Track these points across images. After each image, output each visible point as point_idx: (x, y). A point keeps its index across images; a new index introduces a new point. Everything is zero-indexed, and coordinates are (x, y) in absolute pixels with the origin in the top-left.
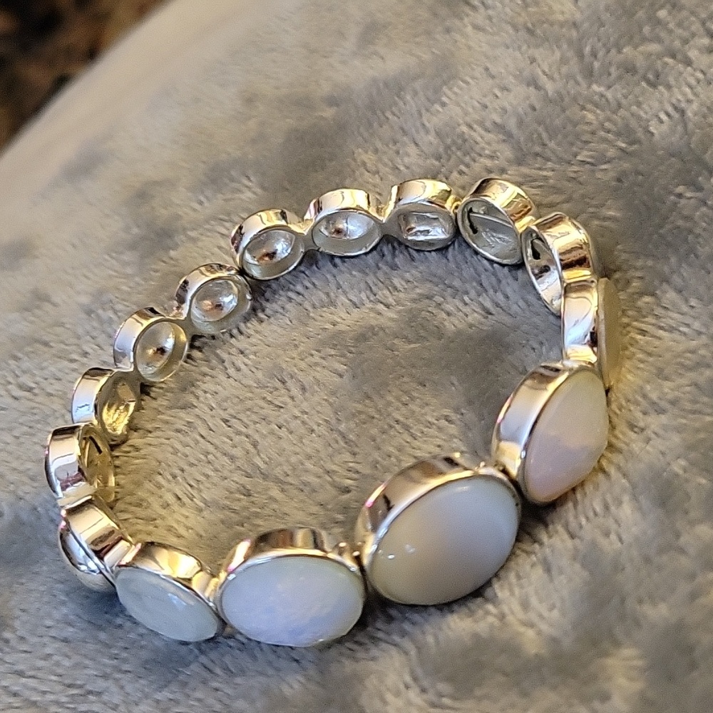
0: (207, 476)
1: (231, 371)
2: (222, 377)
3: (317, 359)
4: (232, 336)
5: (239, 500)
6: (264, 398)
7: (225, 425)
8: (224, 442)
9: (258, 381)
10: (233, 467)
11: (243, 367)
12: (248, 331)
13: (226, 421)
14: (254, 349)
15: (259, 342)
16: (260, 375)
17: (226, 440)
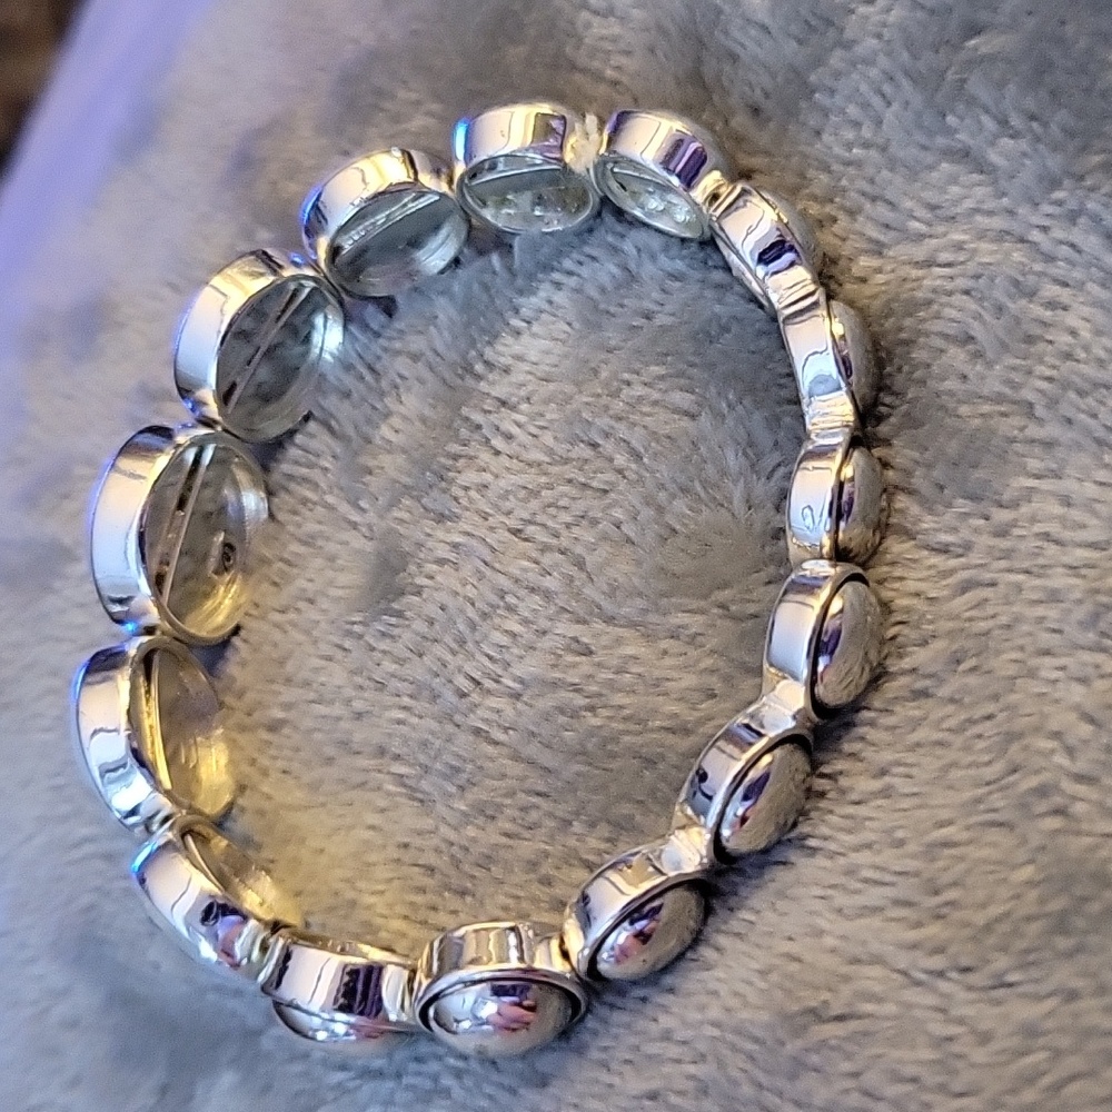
0: (514, 635)
1: (498, 442)
2: (485, 457)
3: (639, 390)
4: (479, 377)
5: (574, 665)
6: (570, 481)
7: (516, 540)
8: (525, 570)
9: (550, 452)
10: (552, 610)
11: (515, 430)
12: (502, 360)
13: (516, 532)
14: (523, 392)
15: (529, 377)
16: (548, 438)
17: (526, 563)
